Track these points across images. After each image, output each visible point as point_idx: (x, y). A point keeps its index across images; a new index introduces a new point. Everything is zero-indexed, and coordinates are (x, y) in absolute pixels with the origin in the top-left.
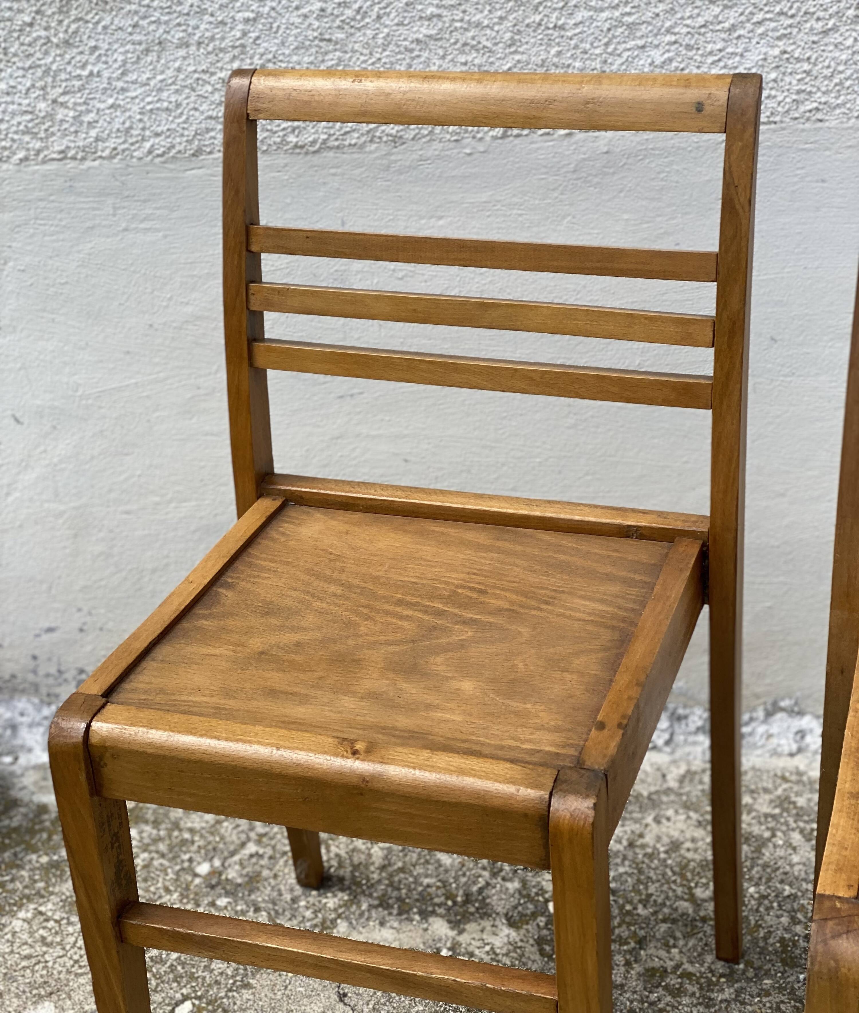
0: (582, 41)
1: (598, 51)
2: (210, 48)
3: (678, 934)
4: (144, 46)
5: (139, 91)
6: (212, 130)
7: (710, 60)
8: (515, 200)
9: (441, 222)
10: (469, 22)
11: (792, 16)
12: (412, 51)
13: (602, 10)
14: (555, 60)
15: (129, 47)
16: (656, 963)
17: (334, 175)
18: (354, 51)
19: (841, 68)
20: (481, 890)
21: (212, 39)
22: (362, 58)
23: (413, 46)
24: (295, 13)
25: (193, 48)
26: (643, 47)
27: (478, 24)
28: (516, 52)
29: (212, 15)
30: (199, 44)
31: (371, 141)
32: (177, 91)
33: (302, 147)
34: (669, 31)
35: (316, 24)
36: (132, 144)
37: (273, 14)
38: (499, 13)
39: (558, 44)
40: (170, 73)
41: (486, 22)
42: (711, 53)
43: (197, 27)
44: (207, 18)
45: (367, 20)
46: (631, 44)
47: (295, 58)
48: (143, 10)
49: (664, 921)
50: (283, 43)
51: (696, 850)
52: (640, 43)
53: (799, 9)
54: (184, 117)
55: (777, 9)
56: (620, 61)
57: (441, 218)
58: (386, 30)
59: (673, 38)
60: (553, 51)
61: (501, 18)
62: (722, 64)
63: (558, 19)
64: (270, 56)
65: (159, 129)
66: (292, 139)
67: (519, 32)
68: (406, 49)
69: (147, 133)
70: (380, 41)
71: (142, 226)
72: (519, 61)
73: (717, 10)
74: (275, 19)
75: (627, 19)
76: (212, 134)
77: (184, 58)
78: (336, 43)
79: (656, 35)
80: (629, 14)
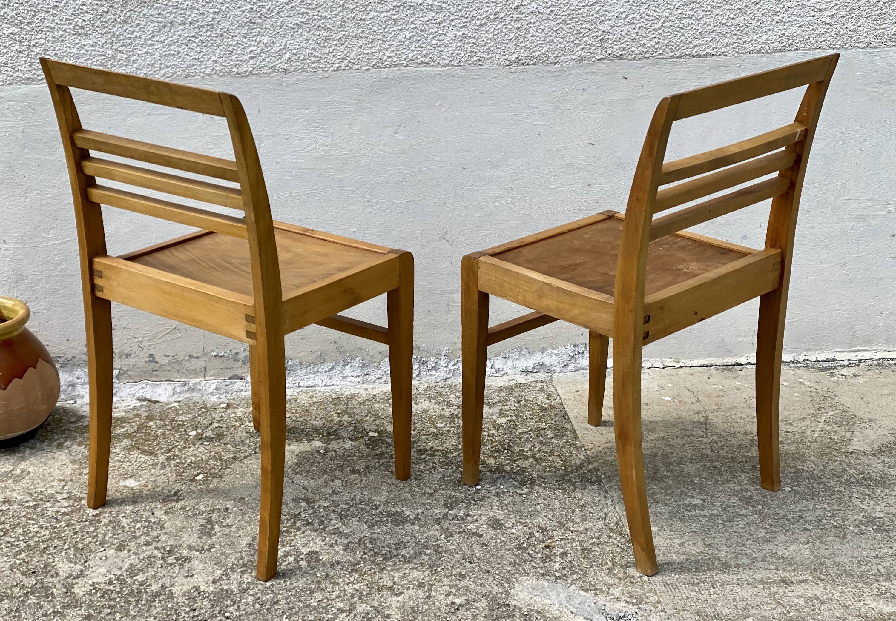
0: (373, 26)
1: (380, 31)
2: (196, 26)
3: (430, 439)
4: (163, 24)
5: (160, 45)
6: (195, 65)
7: (431, 36)
8: (343, 100)
9: (307, 111)
10: (321, 16)
11: (467, 18)
12: (294, 29)
13: (382, 12)
14: (361, 35)
15: (156, 24)
16: (422, 448)
17: (256, 87)
18: (266, 28)
19: (489, 41)
20: (335, 431)
21: (197, 21)
22: (270, 32)
23: (295, 26)
24: (238, 10)
25: (188, 25)
26: (401, 30)
27: (325, 17)
28: (343, 31)
29: (198, 10)
30: (191, 23)
31: (274, 71)
32: (178, 46)
33: (239, 74)
34: (412, 23)
35: (248, 15)
36: (155, 71)
37: (227, 10)
38: (335, 12)
39: (362, 27)
40: (176, 37)
41: (329, 17)
42: (432, 33)
43: (190, 15)
44: (195, 11)
45: (273, 14)
46: (395, 28)
47: (238, 31)
48: (164, 6)
49: (424, 435)
50: (232, 24)
51: (435, 412)
52: (400, 28)
53: (470, 15)
54: (182, 59)
55: (460, 14)
56: (391, 36)
57: (307, 109)
58: (282, 19)
59: (414, 26)
60: (360, 31)
61: (336, 15)
62: (436, 38)
63: (362, 16)
64: (226, 30)
65: (169, 64)
66: (235, 70)
67: (344, 21)
68: (291, 28)
69: (163, 66)
70: (279, 24)
71: (158, 112)
72: (344, 35)
73: (434, 14)
74: (228, 12)
75: (393, 17)
76: (196, 67)
77: (183, 30)
78: (258, 24)
79: (407, 25)
80: (395, 15)
